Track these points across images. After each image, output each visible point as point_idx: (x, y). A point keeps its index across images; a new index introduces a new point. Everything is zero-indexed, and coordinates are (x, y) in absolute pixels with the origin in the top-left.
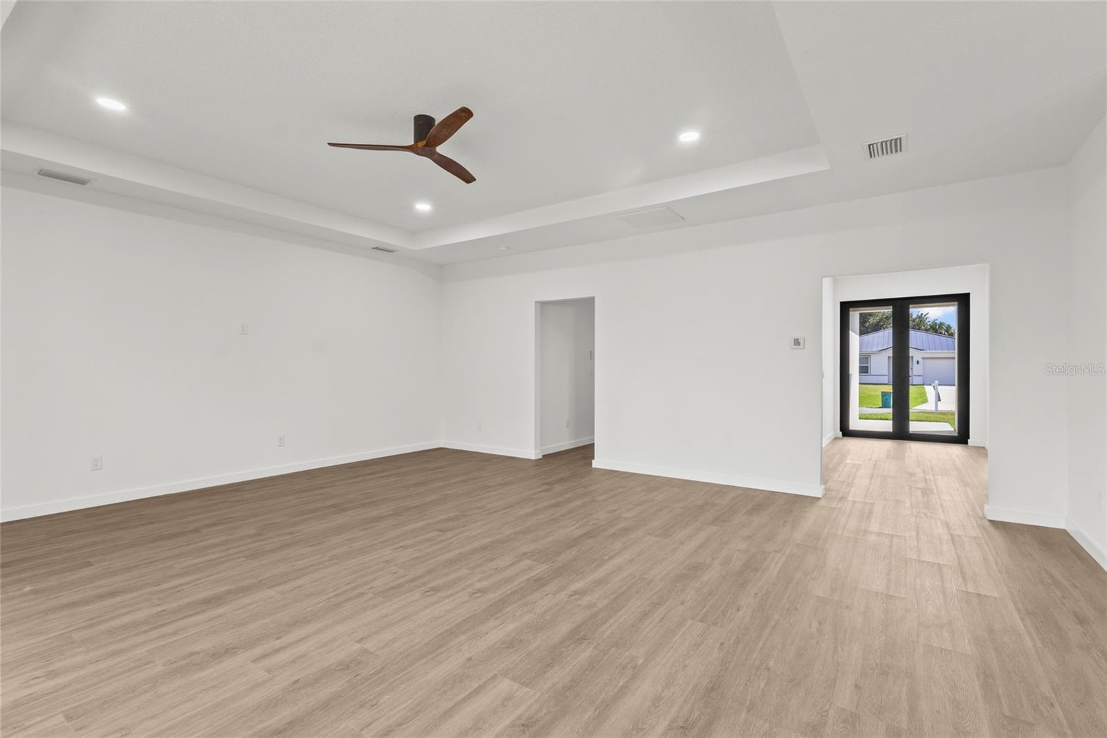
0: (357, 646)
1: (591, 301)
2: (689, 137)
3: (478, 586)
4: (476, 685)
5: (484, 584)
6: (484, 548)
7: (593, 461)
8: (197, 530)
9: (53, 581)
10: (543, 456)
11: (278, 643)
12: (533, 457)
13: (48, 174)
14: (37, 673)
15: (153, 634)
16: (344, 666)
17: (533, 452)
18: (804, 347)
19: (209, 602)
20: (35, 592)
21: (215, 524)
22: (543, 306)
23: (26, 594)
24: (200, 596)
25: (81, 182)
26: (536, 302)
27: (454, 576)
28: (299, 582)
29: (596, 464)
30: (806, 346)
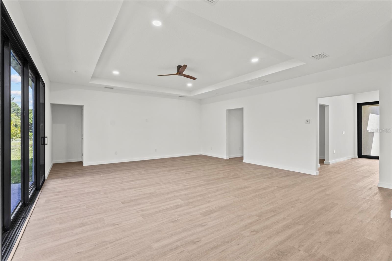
0: (154, 191)
1: (243, 108)
2: (255, 60)
3: (186, 184)
4: (173, 199)
5: (188, 184)
6: (193, 178)
7: (243, 160)
8: (133, 169)
9: (106, 175)
10: (230, 158)
11: (140, 189)
12: (226, 158)
13: (107, 88)
14: (101, 187)
15: (120, 185)
16: (150, 193)
17: (226, 157)
18: (310, 123)
19: (131, 181)
20: (103, 176)
21: (137, 168)
22: (229, 111)
23: (101, 176)
24: (130, 180)
25: (112, 88)
26: (227, 110)
27: (182, 182)
28: (149, 180)
29: (244, 161)
30: (310, 122)
